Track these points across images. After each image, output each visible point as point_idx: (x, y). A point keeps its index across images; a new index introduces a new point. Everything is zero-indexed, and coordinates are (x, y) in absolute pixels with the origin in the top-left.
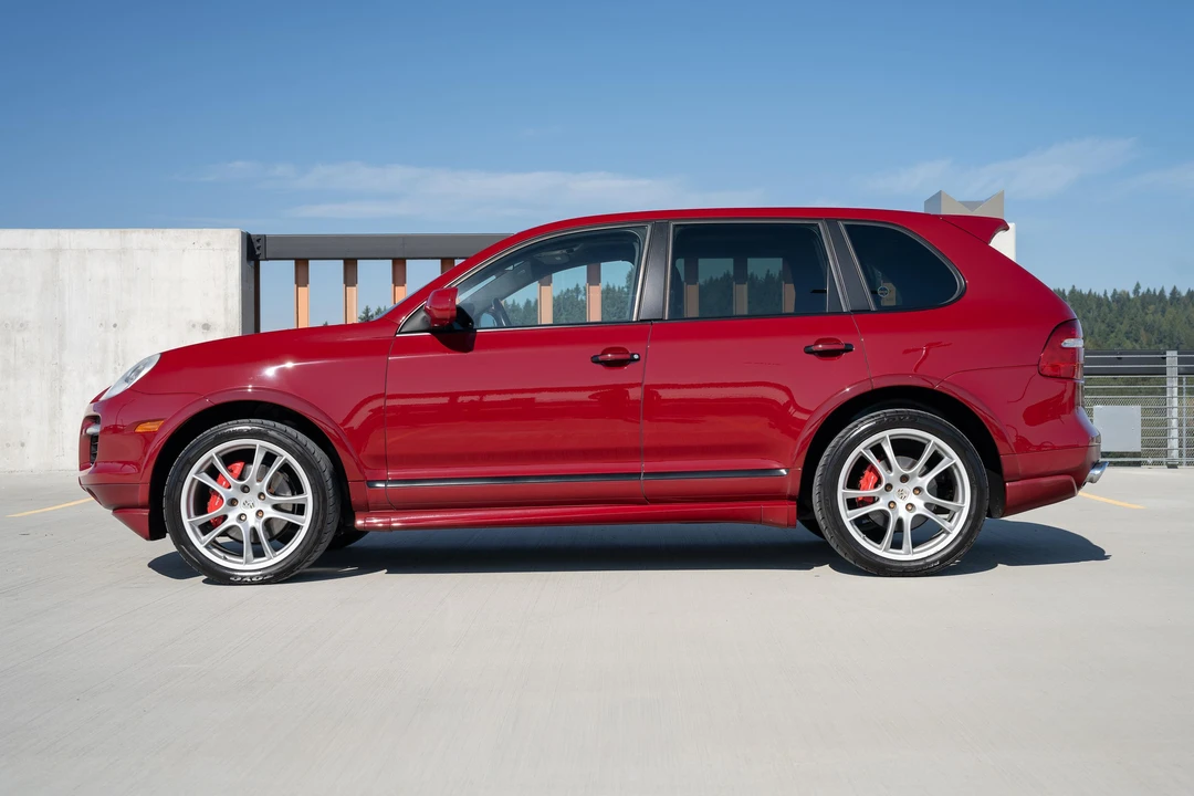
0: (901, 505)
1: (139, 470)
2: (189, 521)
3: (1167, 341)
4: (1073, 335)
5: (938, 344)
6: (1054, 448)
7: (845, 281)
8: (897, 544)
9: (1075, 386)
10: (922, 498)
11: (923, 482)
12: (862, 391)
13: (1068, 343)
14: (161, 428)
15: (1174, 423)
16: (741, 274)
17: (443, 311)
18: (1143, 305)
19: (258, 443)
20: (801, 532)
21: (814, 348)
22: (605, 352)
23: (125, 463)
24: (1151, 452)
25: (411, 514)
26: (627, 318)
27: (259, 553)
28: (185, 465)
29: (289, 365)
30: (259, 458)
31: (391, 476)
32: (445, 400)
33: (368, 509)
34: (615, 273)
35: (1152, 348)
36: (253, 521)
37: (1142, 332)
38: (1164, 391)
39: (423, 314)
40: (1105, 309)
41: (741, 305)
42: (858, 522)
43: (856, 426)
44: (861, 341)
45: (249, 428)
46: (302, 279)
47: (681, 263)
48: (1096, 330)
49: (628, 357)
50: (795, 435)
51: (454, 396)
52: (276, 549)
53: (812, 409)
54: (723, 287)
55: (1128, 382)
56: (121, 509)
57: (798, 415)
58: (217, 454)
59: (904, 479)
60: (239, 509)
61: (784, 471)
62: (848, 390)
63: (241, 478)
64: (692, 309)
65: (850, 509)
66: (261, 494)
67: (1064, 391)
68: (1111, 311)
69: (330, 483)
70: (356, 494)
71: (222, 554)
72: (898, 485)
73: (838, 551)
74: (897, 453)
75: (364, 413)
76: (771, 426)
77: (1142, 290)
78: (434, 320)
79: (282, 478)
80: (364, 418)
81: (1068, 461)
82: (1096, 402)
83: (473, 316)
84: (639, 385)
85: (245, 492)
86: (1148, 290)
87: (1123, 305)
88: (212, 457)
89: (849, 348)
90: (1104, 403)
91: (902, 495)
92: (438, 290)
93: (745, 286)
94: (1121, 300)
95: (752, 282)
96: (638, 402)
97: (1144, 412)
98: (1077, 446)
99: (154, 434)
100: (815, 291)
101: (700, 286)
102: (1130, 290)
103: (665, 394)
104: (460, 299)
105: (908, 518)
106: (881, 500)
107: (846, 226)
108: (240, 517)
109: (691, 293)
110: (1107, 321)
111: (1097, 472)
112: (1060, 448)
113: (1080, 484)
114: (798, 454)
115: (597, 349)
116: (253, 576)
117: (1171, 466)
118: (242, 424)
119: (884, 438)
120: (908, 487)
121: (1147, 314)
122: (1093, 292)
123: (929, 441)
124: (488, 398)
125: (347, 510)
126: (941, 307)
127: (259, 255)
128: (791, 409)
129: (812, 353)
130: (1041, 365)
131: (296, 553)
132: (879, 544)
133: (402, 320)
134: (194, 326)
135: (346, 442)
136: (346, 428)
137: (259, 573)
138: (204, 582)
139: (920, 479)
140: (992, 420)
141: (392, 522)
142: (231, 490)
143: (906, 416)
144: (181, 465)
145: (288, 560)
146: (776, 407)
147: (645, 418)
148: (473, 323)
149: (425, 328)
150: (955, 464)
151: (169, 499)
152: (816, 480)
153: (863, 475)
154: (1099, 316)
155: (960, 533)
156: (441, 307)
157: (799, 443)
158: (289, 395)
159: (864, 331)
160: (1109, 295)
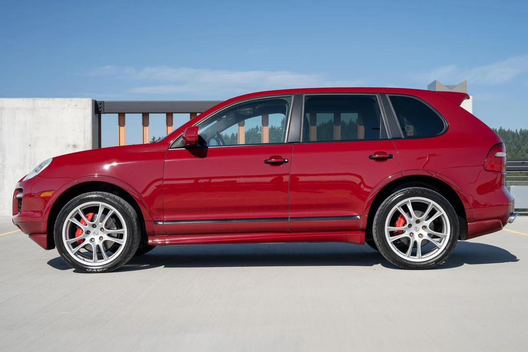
0: (416, 235)
1: (42, 215)
2: (66, 241)
4: (501, 151)
5: (434, 155)
6: (491, 206)
7: (389, 124)
8: (414, 254)
9: (502, 176)
10: (426, 231)
12: (397, 178)
13: (499, 154)
14: (53, 195)
16: (337, 121)
17: (192, 138)
19: (100, 203)
20: (366, 247)
21: (374, 157)
22: (271, 158)
23: (35, 212)
25: (175, 237)
26: (282, 141)
27: (100, 257)
28: (65, 213)
29: (115, 164)
30: (101, 211)
31: (166, 218)
32: (192, 181)
33: (154, 235)
34: (276, 119)
36: (97, 242)
39: (182, 139)
40: (516, 138)
41: (338, 136)
42: (395, 243)
43: (394, 196)
44: (397, 153)
45: (96, 196)
46: (122, 123)
47: (308, 115)
48: (512, 149)
49: (282, 160)
50: (364, 200)
51: (197, 179)
52: (109, 256)
53: (373, 187)
54: (329, 128)
56: (33, 235)
57: (366, 189)
58: (80, 209)
59: (418, 222)
60: (91, 236)
61: (359, 217)
62: (390, 177)
63: (92, 220)
64: (313, 137)
65: (391, 236)
66: (102, 229)
67: (497, 178)
68: (519, 139)
69: (136, 223)
70: (149, 227)
71: (82, 258)
72: (414, 225)
73: (385, 257)
74: (414, 209)
75: (153, 188)
76: (351, 194)
78: (187, 142)
79: (112, 220)
81: (499, 212)
82: (512, 184)
83: (206, 140)
84: (288, 174)
85: (94, 227)
87: (525, 136)
88: (78, 210)
89: (391, 156)
90: (516, 185)
91: (416, 229)
92: (189, 127)
93: (340, 127)
95: (343, 125)
96: (287, 182)
98: (503, 205)
99: (49, 198)
100: (374, 129)
101: (317, 127)
103: (302, 179)
104: (200, 132)
105: (419, 241)
106: (406, 232)
107: (390, 97)
108: (92, 240)
109: (313, 130)
110: (517, 144)
111: (513, 218)
112: (494, 206)
113: (504, 224)
114: (366, 209)
115: (267, 157)
116: (93, 269)
118: (93, 194)
119: (408, 201)
120: (420, 226)
122: (510, 130)
123: (430, 203)
124: (213, 181)
125: (144, 236)
126: (436, 136)
127: (100, 111)
128: (362, 186)
129: (373, 159)
130: (485, 165)
131: (119, 257)
132: (405, 253)
133: (172, 142)
134: (69, 146)
135: (144, 202)
136: (144, 195)
137: (101, 267)
138: (74, 271)
139: (426, 222)
140: (461, 192)
141: (165, 241)
142: (87, 226)
143: (418, 191)
144: (63, 214)
145: (115, 261)
146: (354, 186)
147: (291, 190)
148: (206, 144)
149: (183, 146)
150: (443, 215)
151: (56, 230)
152: (375, 222)
153: (397, 219)
154: (513, 142)
155: (445, 249)
156: (191, 136)
157: (366, 204)
158: (116, 178)
159: (398, 148)
160: (518, 132)
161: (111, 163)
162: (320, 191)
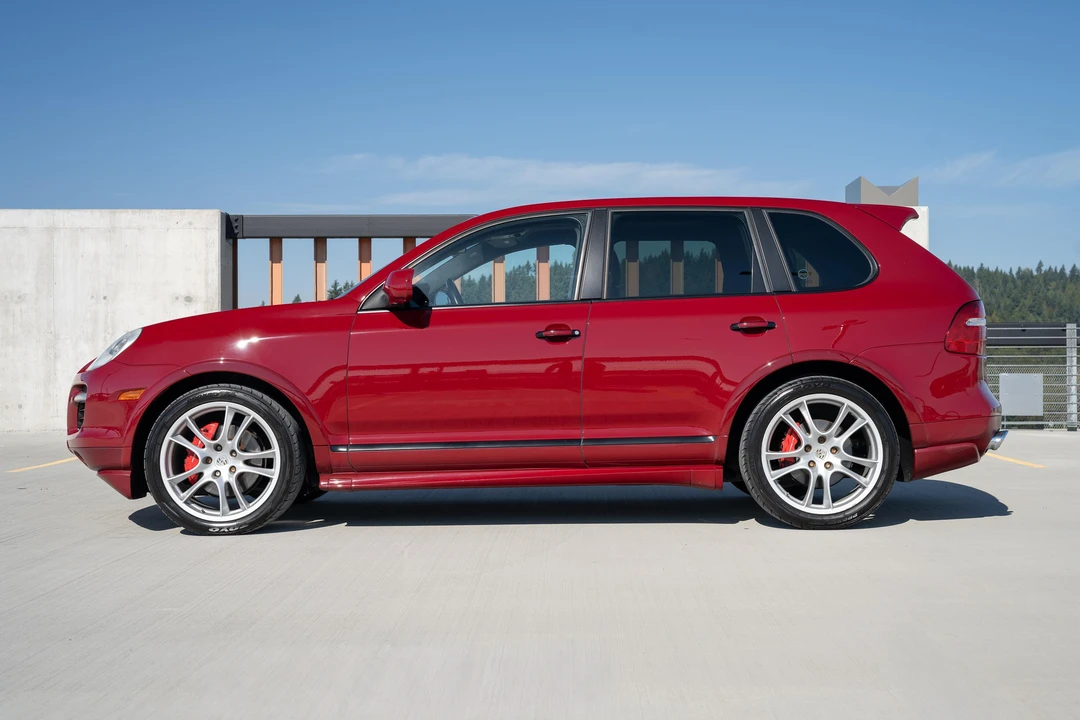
0: (820, 464)
1: (122, 434)
2: (168, 480)
3: (1067, 314)
4: (976, 315)
5: (854, 322)
6: (958, 418)
7: (768, 264)
8: (818, 500)
9: (978, 362)
10: (839, 457)
11: (839, 442)
12: (782, 365)
13: (972, 322)
14: (141, 397)
15: (1073, 389)
16: (677, 254)
17: (401, 291)
18: (1045, 281)
19: (227, 405)
20: (730, 489)
21: (739, 326)
22: (548, 328)
23: (109, 428)
24: (1052, 416)
25: (371, 476)
26: (569, 297)
27: (234, 506)
28: (162, 428)
29: (255, 340)
30: (228, 418)
31: (353, 441)
32: (407, 371)
33: (331, 471)
34: (562, 254)
35: (1054, 321)
36: (227, 477)
37: (1044, 306)
38: (1064, 361)
39: (382, 293)
40: (1010, 285)
41: (678, 286)
42: (782, 481)
43: (776, 393)
44: (782, 320)
45: (218, 392)
46: (276, 256)
47: (621, 247)
48: (1002, 305)
49: (569, 333)
50: (722, 405)
51: (415, 367)
52: (250, 501)
53: (738, 381)
54: (661, 265)
55: (1031, 352)
56: (105, 471)
57: (726, 387)
58: (190, 417)
59: (822, 440)
60: (213, 467)
61: (711, 438)
62: (769, 364)
63: (214, 437)
64: (633, 289)
65: (773, 469)
66: (233, 452)
67: (969, 366)
68: (1015, 287)
69: (295, 437)
70: (321, 457)
71: (200, 509)
72: (816, 446)
73: (764, 507)
74: (814, 417)
75: (325, 386)
76: (697, 393)
77: (1044, 268)
78: (393, 298)
80: (327, 388)
81: (972, 429)
82: (1002, 370)
83: (428, 294)
84: (580, 358)
85: (218, 450)
86: (1050, 268)
87: (1027, 281)
88: (186, 421)
89: (771, 325)
90: (1010, 371)
91: (819, 453)
92: (396, 270)
93: (682, 264)
94: (1025, 277)
95: (688, 261)
96: (578, 373)
97: (1046, 379)
98: (979, 416)
99: (136, 401)
100: (742, 273)
101: (641, 265)
102: (1033, 268)
103: (610, 367)
104: (416, 280)
105: (827, 475)
106: (802, 459)
107: (770, 215)
108: (215, 474)
109: (633, 271)
110: (1012, 296)
111: (998, 440)
112: (965, 418)
113: (982, 451)
114: (726, 420)
115: (541, 326)
116: (223, 528)
117: (1070, 429)
118: (213, 388)
119: (802, 403)
120: (826, 447)
121: (1048, 290)
122: (999, 270)
123: (843, 404)
124: (446, 370)
125: (312, 472)
126: (856, 288)
127: (237, 234)
128: (718, 380)
129: (738, 330)
130: (947, 342)
131: (268, 503)
132: (802, 500)
133: (363, 298)
134: (177, 298)
135: (312, 409)
136: (311, 397)
137: (236, 524)
138: (182, 532)
139: (837, 439)
140: (901, 393)
141: (351, 483)
142: (205, 449)
143: (820, 382)
144: (158, 429)
145: (260, 511)
146: (703, 379)
147: (585, 387)
148: (428, 302)
149: (384, 305)
150: (867, 424)
151: (148, 460)
152: (742, 445)
153: (784, 437)
154: (1005, 291)
155: (875, 487)
156: (399, 287)
157: (726, 412)
158: (261, 366)
159: (786, 310)
160: (1014, 273)
161: (248, 338)
162: (644, 388)
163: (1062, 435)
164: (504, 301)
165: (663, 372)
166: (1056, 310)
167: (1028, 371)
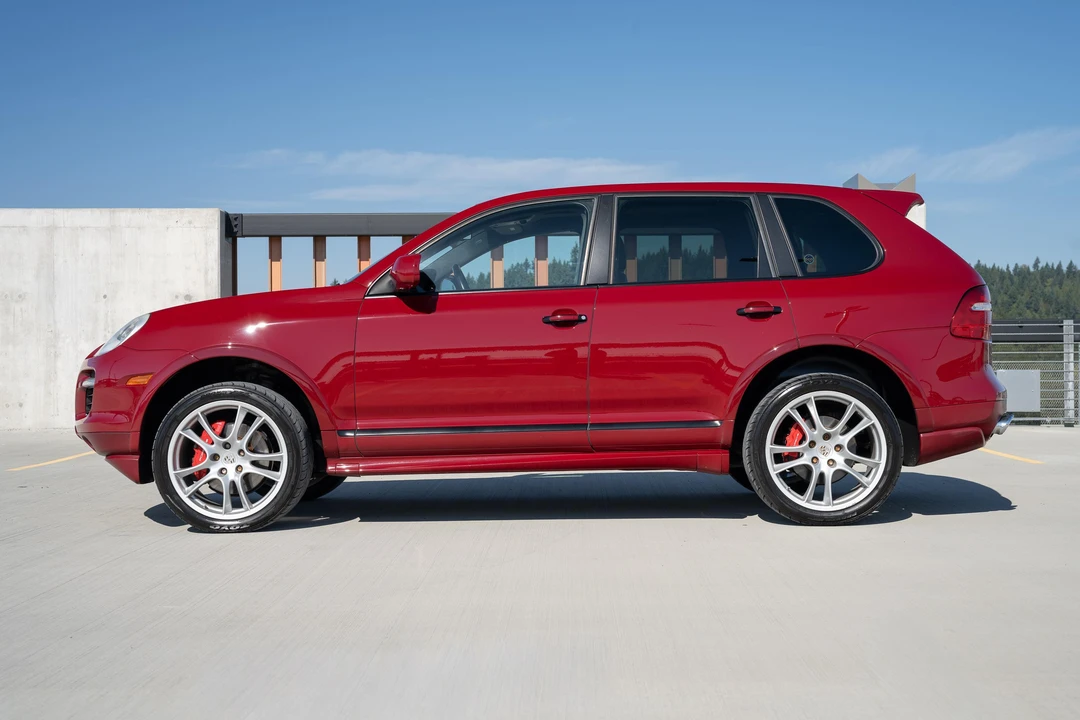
0: (823, 460)
1: (131, 420)
2: (174, 473)
3: (1064, 311)
4: (981, 299)
5: (856, 309)
6: (963, 402)
7: (774, 250)
8: (818, 496)
9: (984, 346)
10: (842, 455)
11: (844, 440)
12: (788, 350)
13: (978, 306)
14: (151, 381)
15: (1071, 385)
16: (675, 250)
17: (408, 275)
18: (1042, 278)
19: (239, 404)
20: (728, 483)
21: (745, 311)
22: (555, 314)
23: (117, 413)
24: (1050, 411)
25: (378, 461)
26: (575, 282)
27: (237, 504)
28: (173, 421)
29: (263, 325)
30: (240, 417)
31: (360, 426)
32: (407, 358)
33: (338, 456)
34: (562, 247)
35: (1051, 317)
36: (233, 476)
37: (1041, 303)
38: (1061, 357)
39: (389, 278)
40: (1007, 281)
41: (676, 274)
42: (783, 475)
43: (784, 388)
44: (788, 305)
45: (232, 390)
46: (275, 254)
48: (999, 301)
49: (576, 318)
50: (728, 391)
51: (415, 354)
52: (253, 501)
53: (743, 367)
54: (660, 261)
55: (1028, 348)
56: (112, 455)
57: (731, 373)
58: (202, 413)
59: (827, 437)
60: (220, 464)
61: (718, 423)
62: (775, 349)
63: (223, 435)
64: (631, 274)
65: (777, 462)
66: (241, 451)
67: (974, 352)
68: (1012, 283)
69: (304, 443)
70: (327, 442)
71: (203, 504)
72: (821, 443)
73: (765, 501)
74: (820, 413)
75: (337, 368)
76: (704, 381)
77: (1041, 265)
78: (400, 283)
79: (261, 437)
80: (335, 374)
81: (978, 414)
82: (999, 367)
83: (434, 280)
84: (585, 344)
85: (226, 448)
86: (1047, 264)
87: (1023, 278)
88: (197, 416)
89: (777, 310)
90: (1007, 367)
91: (824, 451)
92: (403, 256)
93: (680, 261)
94: (1022, 273)
95: (686, 257)
96: (586, 359)
97: (1043, 375)
98: (985, 401)
99: (144, 387)
100: (746, 260)
102: (1030, 265)
103: (611, 353)
104: (423, 265)
105: (829, 472)
106: (805, 456)
107: (776, 200)
108: (221, 471)
109: (631, 266)
110: (1010, 292)
111: (1003, 424)
112: (969, 402)
113: (988, 436)
114: (732, 406)
115: (548, 311)
117: (1067, 425)
118: (226, 386)
119: (808, 399)
120: (830, 444)
121: (1045, 286)
122: (996, 266)
123: (851, 403)
124: (445, 356)
125: (320, 458)
126: (861, 273)
127: (236, 233)
128: (724, 367)
129: (744, 314)
130: (953, 326)
131: (271, 506)
132: (802, 495)
133: (370, 284)
134: (177, 297)
135: (319, 395)
136: (320, 383)
137: (237, 522)
138: (189, 530)
139: (841, 438)
140: (907, 377)
141: (359, 468)
142: (213, 446)
143: (829, 380)
144: (169, 422)
145: (264, 512)
146: (710, 365)
147: (591, 375)
148: (434, 287)
149: (391, 291)
150: (873, 425)
151: (157, 452)
152: (747, 436)
153: (789, 432)
154: (1002, 288)
155: (876, 487)
156: (406, 272)
157: (731, 399)
158: (267, 351)
159: (792, 295)
160: (1011, 269)
161: (257, 324)
162: (642, 375)
163: (1059, 431)
164: (502, 286)
165: (661, 358)
166: (1053, 306)
167: (1026, 367)
